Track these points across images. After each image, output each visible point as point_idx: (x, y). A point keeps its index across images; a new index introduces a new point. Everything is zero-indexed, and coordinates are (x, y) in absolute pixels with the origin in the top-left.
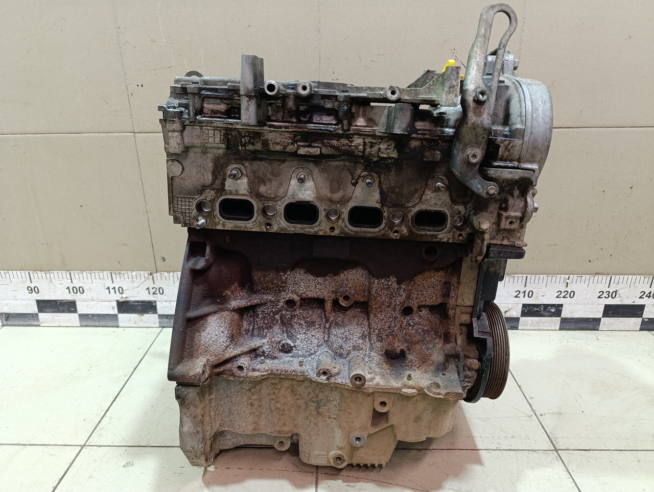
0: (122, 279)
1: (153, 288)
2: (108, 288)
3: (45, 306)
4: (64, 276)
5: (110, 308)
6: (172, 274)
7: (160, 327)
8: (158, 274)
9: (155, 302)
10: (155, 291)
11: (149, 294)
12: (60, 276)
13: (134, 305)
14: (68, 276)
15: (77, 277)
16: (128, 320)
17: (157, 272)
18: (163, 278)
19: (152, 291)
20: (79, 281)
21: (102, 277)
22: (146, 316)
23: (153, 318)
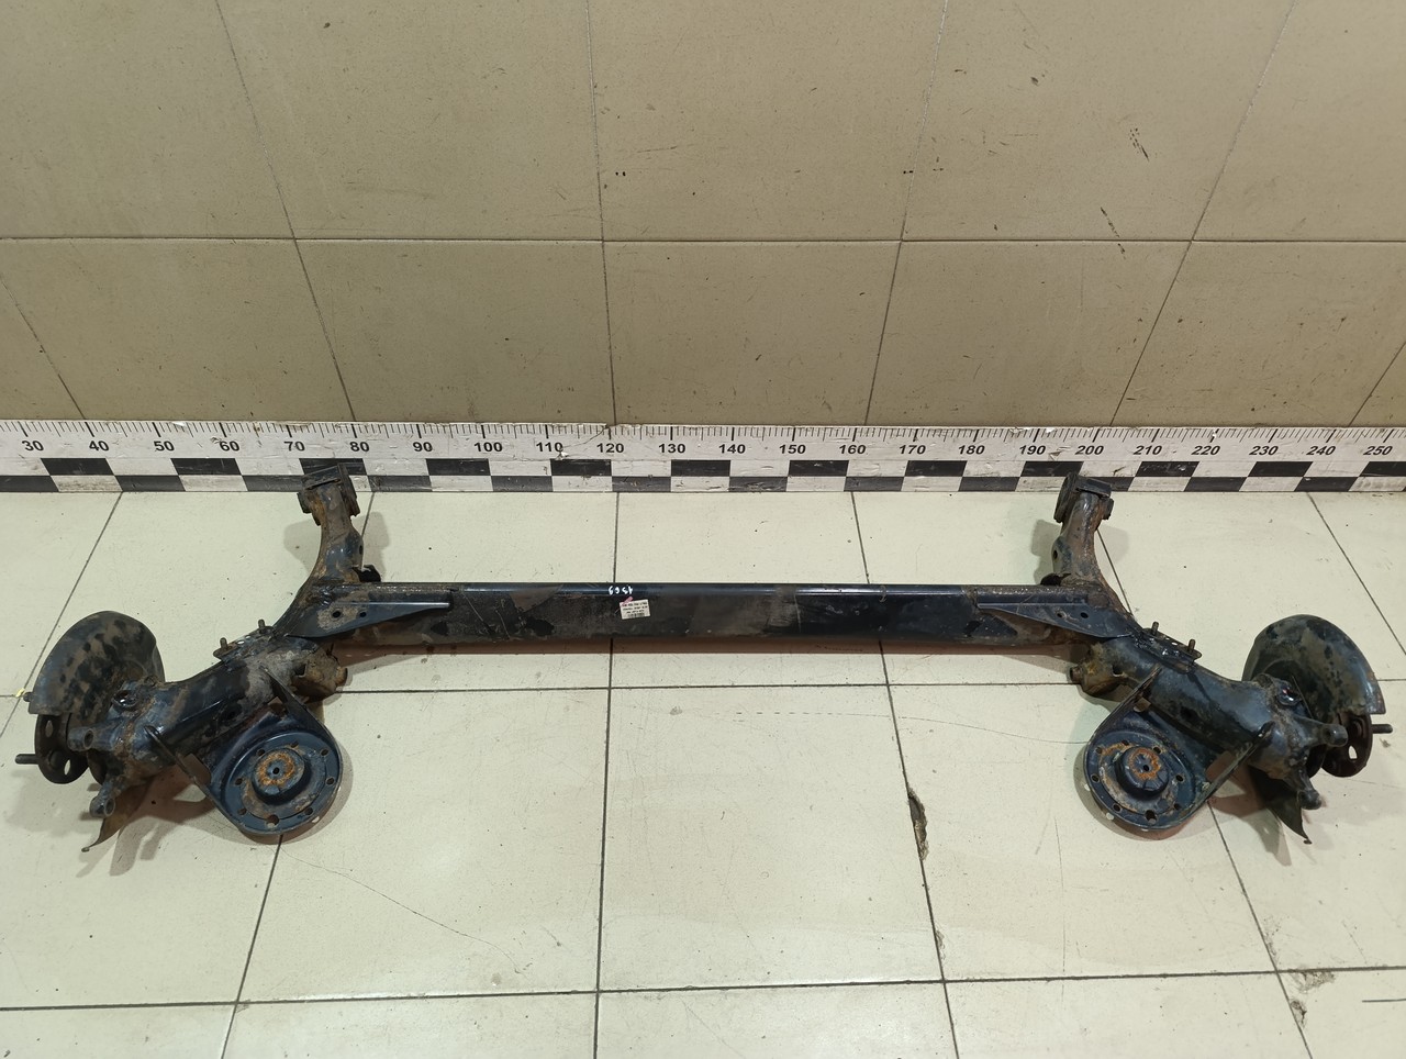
0: (563, 433)
1: (608, 445)
2: (540, 444)
3: (437, 466)
4: (473, 429)
5: (541, 469)
6: (639, 427)
7: (614, 492)
8: (618, 428)
9: (610, 461)
10: (611, 448)
11: (601, 451)
12: (467, 429)
13: (577, 465)
14: (480, 429)
15: (492, 429)
16: (567, 483)
17: (616, 425)
18: (625, 432)
19: (605, 448)
20: (496, 436)
21: (531, 430)
22: (594, 479)
23: (604, 482)
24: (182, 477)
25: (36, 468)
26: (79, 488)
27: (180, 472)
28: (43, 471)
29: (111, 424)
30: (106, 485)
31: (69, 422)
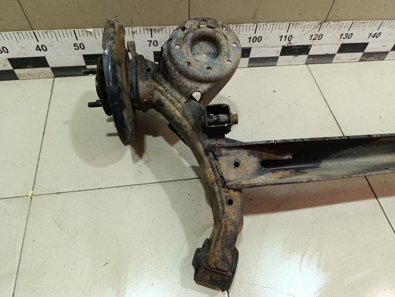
0: (296, 28)
1: (315, 36)
2: (282, 37)
4: (251, 28)
5: (275, 52)
6: (337, 23)
7: (305, 64)
8: (327, 23)
9: (311, 46)
10: (316, 37)
11: (310, 40)
12: (248, 28)
13: (294, 49)
16: (285, 60)
17: (325, 22)
18: (328, 27)
19: (313, 37)
20: (261, 32)
21: (281, 27)
22: (300, 57)
23: (303, 58)
24: (88, 67)
25: (5, 65)
26: (30, 77)
27: (87, 63)
28: (9, 67)
29: (49, 33)
30: (45, 74)
31: (24, 32)
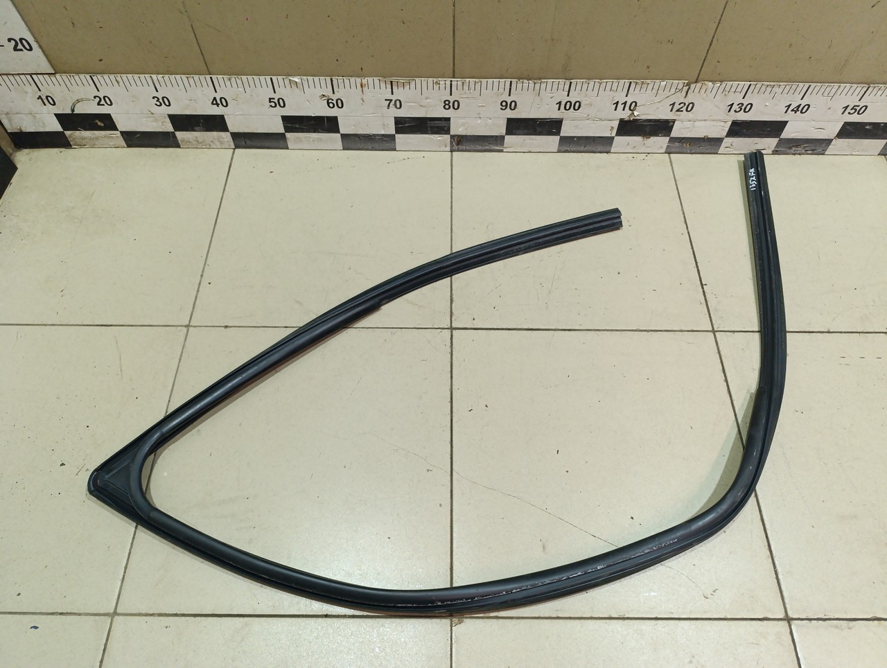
0: (643, 90)
1: (680, 104)
2: (617, 103)
3: (517, 126)
4: (561, 86)
6: (719, 85)
7: (666, 153)
8: (699, 85)
9: (674, 121)
10: (682, 108)
11: (671, 111)
12: (555, 86)
13: (642, 125)
14: (567, 87)
15: (579, 87)
16: (627, 143)
17: (696, 82)
18: (703, 91)
19: (677, 108)
20: (579, 94)
21: (614, 88)
22: (653, 139)
23: (661, 142)
24: (288, 135)
25: (162, 124)
26: (199, 145)
27: (288, 129)
28: (169, 127)
29: (233, 80)
30: (222, 142)
31: (196, 77)
